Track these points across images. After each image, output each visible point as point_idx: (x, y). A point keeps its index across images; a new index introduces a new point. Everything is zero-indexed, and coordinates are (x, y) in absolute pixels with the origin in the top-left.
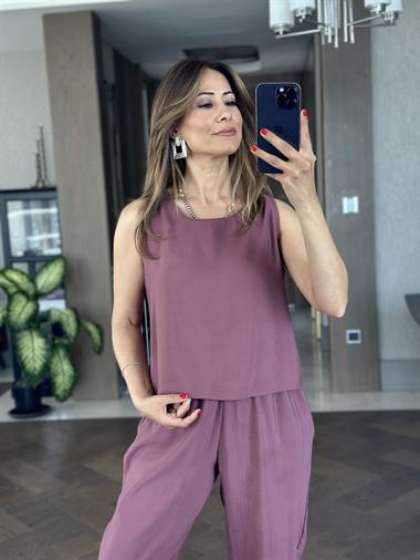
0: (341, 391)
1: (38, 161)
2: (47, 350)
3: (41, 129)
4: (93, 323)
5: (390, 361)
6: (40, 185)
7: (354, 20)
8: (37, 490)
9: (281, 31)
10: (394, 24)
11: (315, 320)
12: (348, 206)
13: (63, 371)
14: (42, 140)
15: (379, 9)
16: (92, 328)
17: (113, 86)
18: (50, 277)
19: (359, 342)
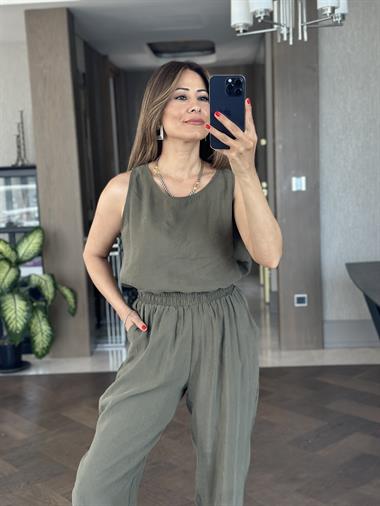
0: (289, 349)
1: (18, 141)
2: (28, 311)
3: (22, 112)
4: (68, 287)
5: (333, 322)
6: (20, 164)
7: (308, 21)
8: (21, 436)
9: (241, 30)
10: (341, 25)
11: (264, 286)
12: (297, 184)
13: (42, 330)
14: (22, 123)
15: (329, 11)
16: (67, 292)
17: (84, 75)
18: (29, 246)
19: (305, 305)
